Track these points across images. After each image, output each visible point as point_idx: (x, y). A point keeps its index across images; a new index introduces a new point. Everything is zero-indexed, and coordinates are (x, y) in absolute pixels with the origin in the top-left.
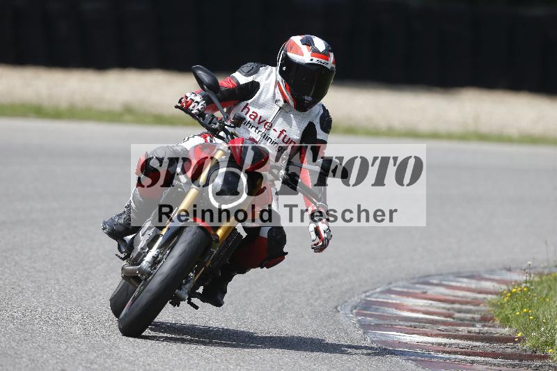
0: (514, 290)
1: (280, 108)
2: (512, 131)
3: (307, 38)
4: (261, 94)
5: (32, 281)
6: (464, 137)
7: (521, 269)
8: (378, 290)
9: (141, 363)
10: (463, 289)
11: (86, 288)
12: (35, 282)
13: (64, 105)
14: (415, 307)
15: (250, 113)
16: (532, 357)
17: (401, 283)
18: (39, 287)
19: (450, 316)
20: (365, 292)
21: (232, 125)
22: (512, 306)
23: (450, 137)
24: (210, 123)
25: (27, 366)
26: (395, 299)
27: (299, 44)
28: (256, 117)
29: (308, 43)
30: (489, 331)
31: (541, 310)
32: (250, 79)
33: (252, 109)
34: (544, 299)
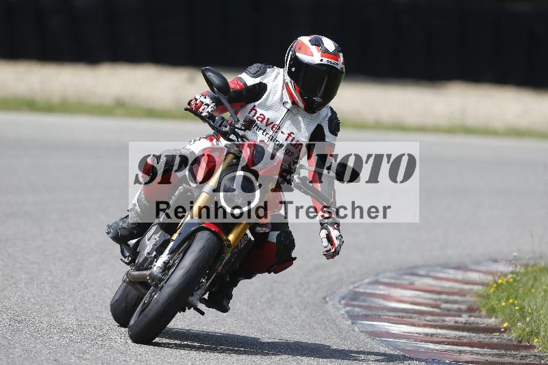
0: (500, 281)
1: (288, 110)
2: (498, 124)
3: (316, 38)
4: (268, 96)
5: (26, 273)
6: (451, 130)
7: (507, 261)
8: (366, 281)
9: (133, 353)
10: (450, 280)
11: (79, 280)
12: (28, 273)
13: (56, 99)
14: (403, 297)
15: (258, 115)
16: (518, 347)
17: (388, 274)
18: (32, 278)
19: (437, 307)
20: (353, 283)
21: (243, 128)
22: (498, 296)
23: (436, 130)
24: (220, 126)
25: (21, 356)
26: (382, 290)
27: (309, 44)
28: (263, 119)
29: (318, 43)
30: (476, 322)
31: (527, 300)
32: (257, 80)
33: (260, 111)
34: (530, 290)
